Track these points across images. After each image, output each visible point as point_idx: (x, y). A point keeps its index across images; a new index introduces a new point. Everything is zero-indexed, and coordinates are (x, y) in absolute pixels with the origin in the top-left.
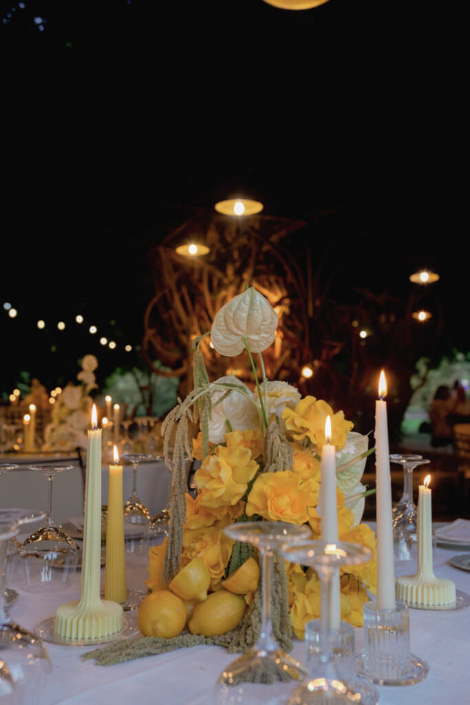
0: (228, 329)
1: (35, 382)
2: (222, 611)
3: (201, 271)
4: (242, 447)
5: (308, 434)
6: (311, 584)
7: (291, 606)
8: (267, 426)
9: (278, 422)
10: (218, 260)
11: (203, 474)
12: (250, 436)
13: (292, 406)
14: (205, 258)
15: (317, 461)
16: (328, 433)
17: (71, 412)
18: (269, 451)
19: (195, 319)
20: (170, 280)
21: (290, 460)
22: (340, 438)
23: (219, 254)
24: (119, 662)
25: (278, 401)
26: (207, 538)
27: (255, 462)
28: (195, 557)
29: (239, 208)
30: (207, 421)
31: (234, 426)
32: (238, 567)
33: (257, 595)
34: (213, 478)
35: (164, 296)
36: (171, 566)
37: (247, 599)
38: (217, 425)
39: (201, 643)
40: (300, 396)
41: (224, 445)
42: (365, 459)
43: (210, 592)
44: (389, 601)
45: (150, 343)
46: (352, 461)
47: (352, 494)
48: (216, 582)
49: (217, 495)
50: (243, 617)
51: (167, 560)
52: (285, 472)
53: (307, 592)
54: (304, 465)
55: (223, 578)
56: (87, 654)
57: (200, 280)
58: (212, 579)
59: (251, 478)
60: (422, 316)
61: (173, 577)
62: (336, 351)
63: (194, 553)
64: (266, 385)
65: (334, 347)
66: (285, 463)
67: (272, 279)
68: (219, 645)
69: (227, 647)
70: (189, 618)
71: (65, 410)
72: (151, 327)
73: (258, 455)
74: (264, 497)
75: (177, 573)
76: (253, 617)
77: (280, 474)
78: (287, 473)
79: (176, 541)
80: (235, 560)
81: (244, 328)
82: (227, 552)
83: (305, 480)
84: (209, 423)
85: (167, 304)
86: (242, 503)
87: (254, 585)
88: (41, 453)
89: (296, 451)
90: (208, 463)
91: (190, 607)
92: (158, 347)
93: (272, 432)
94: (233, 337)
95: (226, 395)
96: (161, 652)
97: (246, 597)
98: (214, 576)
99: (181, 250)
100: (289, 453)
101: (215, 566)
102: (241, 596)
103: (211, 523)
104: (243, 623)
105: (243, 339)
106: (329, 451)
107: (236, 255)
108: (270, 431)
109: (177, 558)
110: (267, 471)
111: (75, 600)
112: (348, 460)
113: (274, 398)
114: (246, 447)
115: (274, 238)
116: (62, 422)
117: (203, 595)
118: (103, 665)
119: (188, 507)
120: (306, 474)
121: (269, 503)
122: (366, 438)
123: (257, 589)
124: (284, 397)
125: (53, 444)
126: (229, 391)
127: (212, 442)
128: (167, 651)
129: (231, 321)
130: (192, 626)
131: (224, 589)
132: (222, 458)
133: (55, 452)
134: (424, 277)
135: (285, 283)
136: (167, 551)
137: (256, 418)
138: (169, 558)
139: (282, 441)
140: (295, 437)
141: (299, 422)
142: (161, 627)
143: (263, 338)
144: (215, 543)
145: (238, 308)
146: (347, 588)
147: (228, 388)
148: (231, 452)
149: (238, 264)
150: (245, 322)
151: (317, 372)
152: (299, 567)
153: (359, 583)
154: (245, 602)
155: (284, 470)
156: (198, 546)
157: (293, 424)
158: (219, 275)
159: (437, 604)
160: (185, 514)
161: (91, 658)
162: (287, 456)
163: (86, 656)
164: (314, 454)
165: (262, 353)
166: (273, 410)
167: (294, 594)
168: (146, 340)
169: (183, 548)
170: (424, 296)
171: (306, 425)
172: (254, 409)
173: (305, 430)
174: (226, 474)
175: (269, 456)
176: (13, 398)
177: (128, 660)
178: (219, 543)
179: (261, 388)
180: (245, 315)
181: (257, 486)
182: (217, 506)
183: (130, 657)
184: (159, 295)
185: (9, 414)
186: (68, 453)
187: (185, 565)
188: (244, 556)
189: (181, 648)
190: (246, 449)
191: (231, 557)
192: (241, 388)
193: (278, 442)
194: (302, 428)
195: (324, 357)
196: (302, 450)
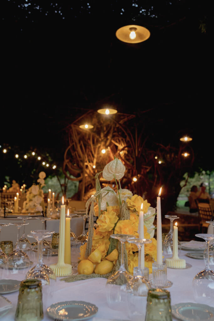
0: (109, 172)
1: (14, 182)
2: (106, 266)
3: (89, 135)
4: (113, 212)
5: (135, 207)
6: (135, 258)
7: (128, 265)
8: (121, 205)
9: (125, 204)
10: (98, 130)
11: (100, 221)
12: (115, 208)
13: (130, 198)
14: (92, 130)
15: (138, 216)
16: (142, 207)
17: (35, 196)
18: (122, 213)
19: (86, 156)
20: (76, 138)
21: (129, 216)
22: (146, 209)
23: (97, 128)
24: (73, 281)
25: (125, 196)
26: (100, 242)
27: (117, 217)
28: (97, 248)
29: (107, 112)
30: (100, 203)
31: (109, 205)
32: (111, 252)
33: (117, 261)
34: (103, 222)
35: (73, 145)
36: (88, 252)
37: (114, 263)
38: (103, 204)
39: (99, 277)
40: (132, 194)
41: (106, 211)
42: (155, 216)
43: (101, 261)
44: (160, 262)
45: (66, 165)
46: (150, 217)
47: (150, 229)
48: (103, 257)
49: (104, 227)
50: (113, 269)
51: (87, 249)
52: (127, 220)
53: (134, 261)
54: (134, 218)
55: (106, 256)
56: (62, 279)
57: (89, 139)
58: (102, 256)
59: (116, 222)
60: (186, 155)
61: (89, 255)
62: (148, 170)
63: (96, 248)
64: (121, 190)
65: (147, 169)
66: (127, 217)
67: (120, 139)
68: (105, 277)
69: (107, 278)
70: (95, 269)
71: (32, 195)
72: (67, 159)
73: (118, 215)
74: (120, 228)
75: (90, 254)
76: (116, 268)
77: (125, 220)
78: (128, 221)
79: (90, 243)
80: (110, 250)
81: (114, 171)
82: (107, 247)
83: (134, 223)
84: (101, 203)
85: (74, 149)
86: (113, 231)
87: (116, 258)
88: (21, 213)
89: (131, 213)
90: (101, 217)
91: (95, 266)
92: (70, 167)
93: (123, 207)
94: (110, 174)
95: (107, 194)
96: (86, 279)
97: (114, 262)
98: (103, 255)
99: (81, 127)
100: (129, 214)
101: (103, 252)
102: (112, 262)
103: (102, 237)
104: (113, 271)
105: (114, 175)
106: (141, 213)
107: (105, 129)
108: (122, 206)
109: (90, 249)
110: (121, 220)
111: (56, 262)
112: (148, 217)
113: (123, 195)
114: (114, 211)
115: (121, 122)
116: (31, 200)
117: (99, 261)
118: (67, 282)
119: (94, 232)
120: (134, 221)
121: (122, 230)
122: (155, 209)
123: (117, 259)
124: (127, 195)
125: (27, 210)
126: (108, 192)
127: (102, 210)
128: (88, 279)
129: (110, 169)
130: (96, 271)
131: (107, 259)
132: (106, 215)
133: (28, 213)
134: (186, 139)
135: (126, 141)
136: (87, 247)
137: (117, 202)
138: (88, 249)
139: (126, 210)
140: (131, 208)
141: (132, 204)
142: (86, 271)
143: (120, 175)
144: (103, 244)
145: (112, 165)
146: (148, 260)
147: (108, 191)
148: (109, 213)
149: (105, 133)
150: (114, 169)
151: (139, 179)
152: (132, 252)
153: (152, 258)
154: (113, 264)
155: (127, 219)
156: (97, 245)
157: (130, 204)
158: (97, 137)
159: (179, 267)
160: (93, 234)
161: (63, 280)
162: (128, 215)
163: (61, 280)
164: (137, 214)
165: (120, 180)
166: (123, 199)
167: (130, 261)
168: (65, 164)
169: (92, 246)
170: (187, 147)
171: (135, 204)
172: (116, 198)
173: (134, 206)
174: (107, 221)
175: (122, 215)
176: (4, 189)
177: (76, 281)
178: (104, 244)
179: (119, 191)
180: (114, 167)
181: (118, 225)
182: (104, 231)
183: (76, 280)
184: (71, 145)
185: (3, 196)
186: (34, 213)
187: (93, 251)
188: (113, 248)
189: (92, 278)
190: (114, 212)
191: (109, 249)
192: (112, 191)
193: (125, 210)
194: (133, 205)
195: (142, 173)
196: (133, 213)
